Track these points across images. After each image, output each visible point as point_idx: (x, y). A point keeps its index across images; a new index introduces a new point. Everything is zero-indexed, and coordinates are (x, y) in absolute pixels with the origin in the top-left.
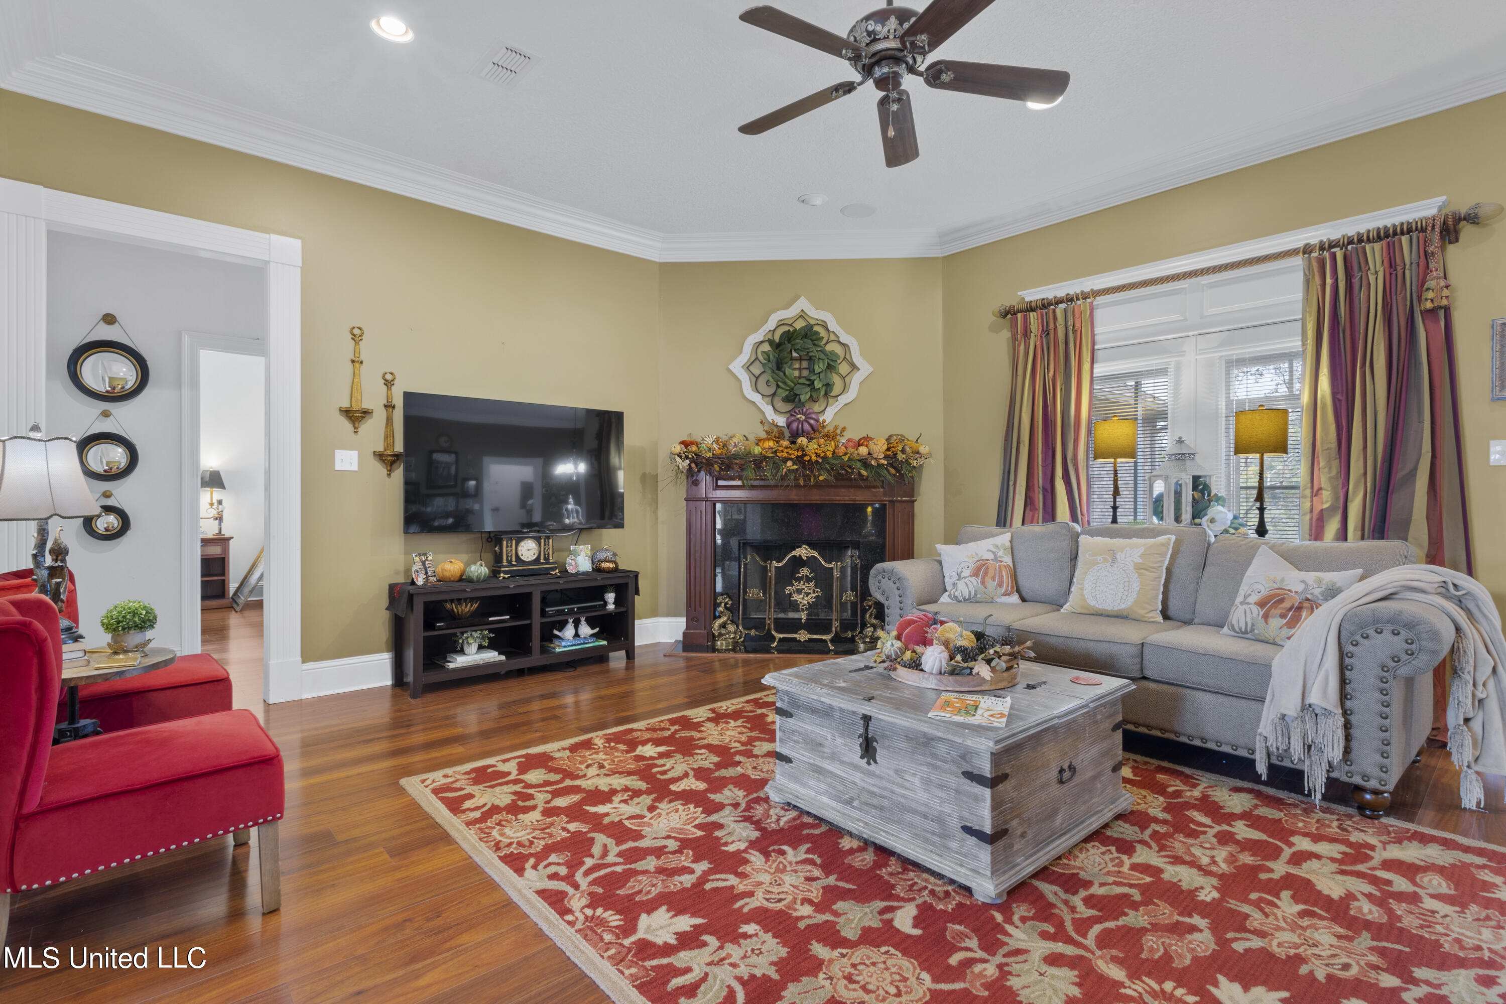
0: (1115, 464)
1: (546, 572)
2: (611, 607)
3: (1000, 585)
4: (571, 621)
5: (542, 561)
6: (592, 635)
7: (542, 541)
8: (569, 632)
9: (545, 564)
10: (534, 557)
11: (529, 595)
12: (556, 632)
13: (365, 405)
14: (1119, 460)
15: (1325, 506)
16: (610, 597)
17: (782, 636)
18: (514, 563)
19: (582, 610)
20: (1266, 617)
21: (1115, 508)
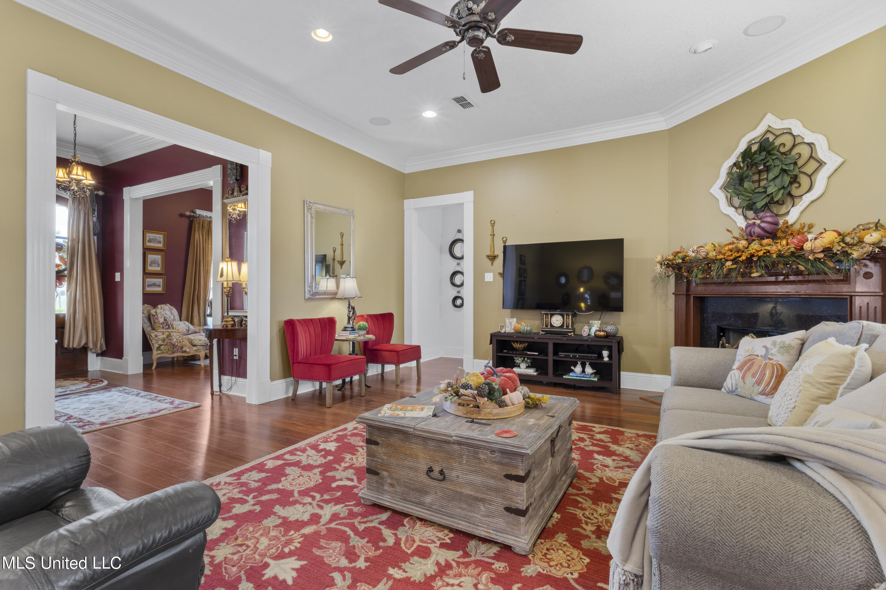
1: (564, 334)
2: (606, 359)
3: (758, 383)
4: (579, 363)
5: (565, 327)
6: (592, 374)
7: (565, 316)
8: (578, 369)
9: (565, 329)
10: (560, 325)
11: (547, 344)
12: (572, 368)
13: (496, 254)
16: (605, 353)
18: (549, 327)
19: (588, 359)
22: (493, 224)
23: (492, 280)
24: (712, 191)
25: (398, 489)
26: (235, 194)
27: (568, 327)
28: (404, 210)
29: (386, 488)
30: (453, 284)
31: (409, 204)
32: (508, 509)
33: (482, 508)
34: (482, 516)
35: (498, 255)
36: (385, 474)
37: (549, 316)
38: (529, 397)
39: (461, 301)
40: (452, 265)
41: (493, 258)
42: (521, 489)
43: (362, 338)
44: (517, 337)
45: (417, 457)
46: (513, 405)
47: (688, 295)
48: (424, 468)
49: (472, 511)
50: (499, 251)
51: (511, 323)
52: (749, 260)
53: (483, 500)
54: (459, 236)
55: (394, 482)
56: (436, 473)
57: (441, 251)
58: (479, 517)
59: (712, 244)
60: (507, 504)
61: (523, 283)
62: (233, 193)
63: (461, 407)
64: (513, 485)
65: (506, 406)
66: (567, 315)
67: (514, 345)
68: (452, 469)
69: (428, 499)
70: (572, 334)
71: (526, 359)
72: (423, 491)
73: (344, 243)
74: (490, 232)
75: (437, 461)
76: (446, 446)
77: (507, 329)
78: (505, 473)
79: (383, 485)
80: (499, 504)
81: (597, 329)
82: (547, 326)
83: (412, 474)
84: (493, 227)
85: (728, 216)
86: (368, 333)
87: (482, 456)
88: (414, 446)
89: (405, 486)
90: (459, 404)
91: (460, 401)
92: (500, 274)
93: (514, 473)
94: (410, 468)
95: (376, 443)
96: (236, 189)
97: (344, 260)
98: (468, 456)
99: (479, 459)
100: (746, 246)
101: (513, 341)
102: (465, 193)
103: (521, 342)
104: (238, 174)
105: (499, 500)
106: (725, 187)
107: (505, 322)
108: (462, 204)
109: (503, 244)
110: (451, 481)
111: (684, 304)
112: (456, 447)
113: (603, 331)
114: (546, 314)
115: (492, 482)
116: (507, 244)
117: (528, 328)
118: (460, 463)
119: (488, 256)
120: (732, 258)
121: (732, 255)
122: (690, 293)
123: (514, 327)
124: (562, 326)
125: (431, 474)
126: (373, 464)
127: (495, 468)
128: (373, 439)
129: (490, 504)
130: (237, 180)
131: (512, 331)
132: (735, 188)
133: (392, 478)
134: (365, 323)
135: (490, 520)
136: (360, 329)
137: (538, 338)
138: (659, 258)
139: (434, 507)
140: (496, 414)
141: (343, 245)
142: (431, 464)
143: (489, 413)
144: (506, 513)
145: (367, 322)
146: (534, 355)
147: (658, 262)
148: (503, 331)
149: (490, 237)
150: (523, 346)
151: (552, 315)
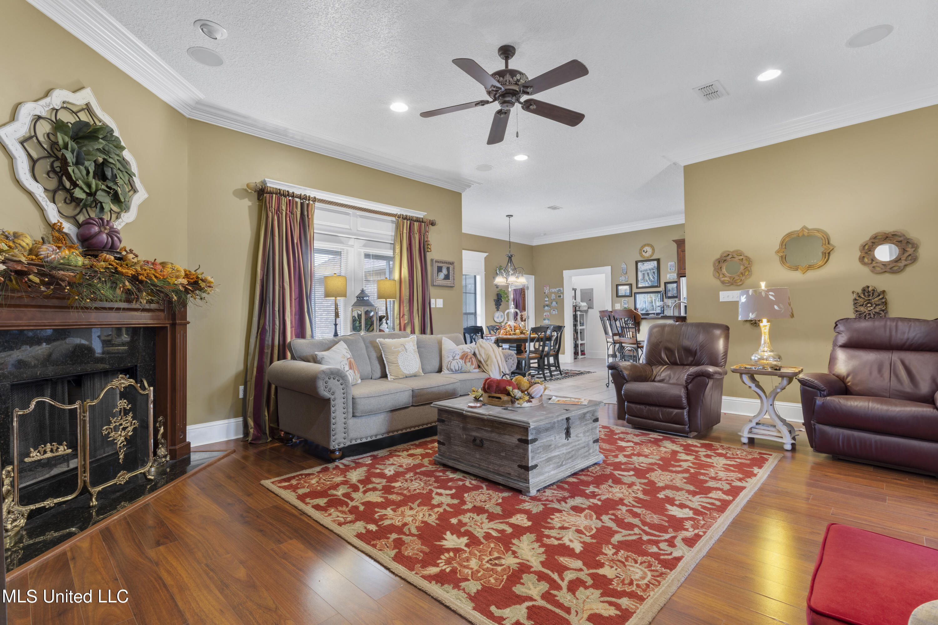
0: (336, 300)
14: (338, 298)
15: (406, 322)
17: (100, 488)
20: (465, 362)
21: (336, 325)
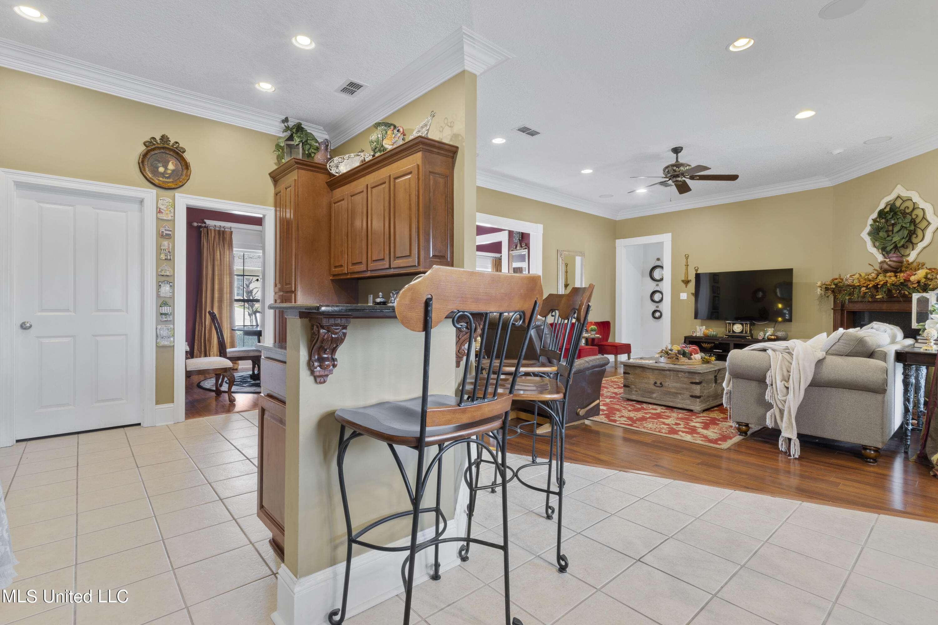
5: (744, 333)
7: (744, 325)
10: (740, 331)
13: (689, 279)
18: (731, 332)
22: (687, 257)
23: (686, 298)
24: (862, 235)
25: (640, 392)
26: (518, 248)
27: (746, 332)
28: (615, 248)
29: (633, 392)
30: (653, 301)
31: (620, 243)
32: (692, 396)
33: (680, 397)
34: (680, 400)
35: (691, 280)
36: (633, 386)
37: (732, 325)
38: (704, 358)
39: (659, 314)
40: (652, 286)
41: (686, 282)
42: (697, 387)
43: (593, 336)
44: (705, 339)
45: (649, 378)
46: (695, 359)
47: (842, 310)
48: (652, 382)
49: (675, 399)
50: (692, 277)
51: (701, 330)
52: (876, 287)
53: (680, 394)
54: (658, 263)
55: (638, 390)
56: (658, 384)
57: (643, 275)
58: (678, 400)
59: (859, 274)
60: (691, 394)
61: (717, 298)
62: (516, 248)
63: (669, 359)
64: (694, 387)
65: (692, 359)
66: (746, 324)
67: (703, 345)
68: (666, 382)
69: (654, 395)
70: (750, 337)
71: (712, 355)
72: (652, 392)
73: (568, 270)
74: (685, 264)
75: (659, 379)
76: (663, 372)
77: (698, 334)
78: (690, 382)
79: (632, 391)
80: (687, 394)
81: (771, 334)
82: (729, 332)
83: (646, 386)
84: (687, 259)
85: (872, 253)
86: (596, 334)
87: (680, 375)
88: (647, 373)
89: (643, 391)
90: (668, 358)
91: (668, 356)
92: (692, 294)
93: (694, 381)
94: (646, 383)
95: (629, 374)
96: (519, 245)
97: (568, 283)
98: (673, 376)
99: (679, 377)
100: (875, 277)
101: (703, 342)
102: (665, 235)
103: (708, 343)
104: (520, 236)
105: (688, 393)
106: (869, 234)
107: (696, 329)
108: (662, 243)
109: (695, 272)
110: (665, 387)
111: (839, 317)
112: (668, 372)
113: (774, 336)
114: (729, 323)
115: (684, 386)
116: (698, 272)
117: (714, 333)
118: (670, 379)
119: (683, 281)
120: (865, 285)
121: (865, 283)
122: (844, 309)
123: (704, 332)
124: (742, 332)
125: (656, 385)
126: (627, 383)
127: (686, 380)
128: (627, 372)
129: (683, 395)
130: (519, 240)
131: (702, 335)
132: (874, 236)
133: (636, 388)
134: (595, 327)
135: (683, 401)
136: (592, 330)
137: (722, 340)
138: (819, 284)
139: (657, 398)
140: (687, 363)
141: (567, 272)
142: (656, 381)
143: (683, 362)
144: (690, 398)
145: (596, 326)
146: (719, 352)
147: (819, 286)
148: (694, 335)
149: (684, 267)
150: (710, 345)
151: (734, 324)
